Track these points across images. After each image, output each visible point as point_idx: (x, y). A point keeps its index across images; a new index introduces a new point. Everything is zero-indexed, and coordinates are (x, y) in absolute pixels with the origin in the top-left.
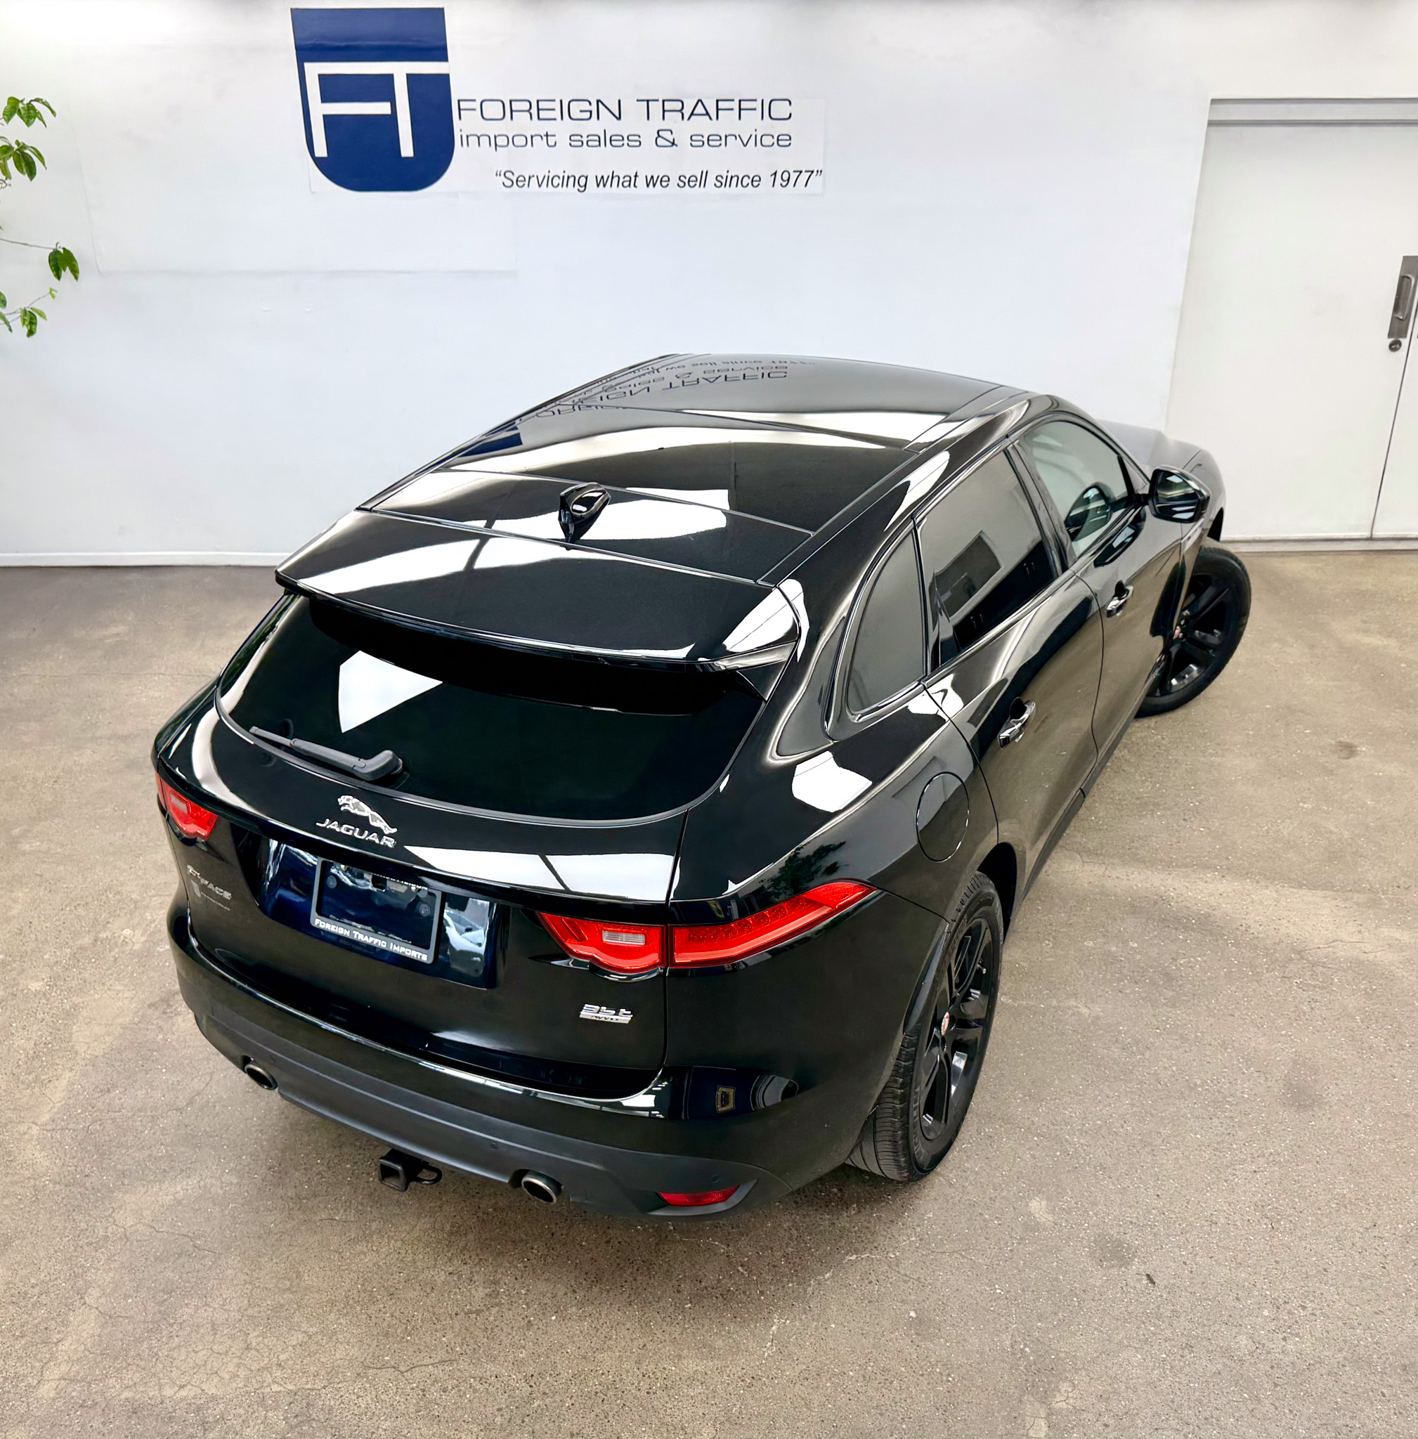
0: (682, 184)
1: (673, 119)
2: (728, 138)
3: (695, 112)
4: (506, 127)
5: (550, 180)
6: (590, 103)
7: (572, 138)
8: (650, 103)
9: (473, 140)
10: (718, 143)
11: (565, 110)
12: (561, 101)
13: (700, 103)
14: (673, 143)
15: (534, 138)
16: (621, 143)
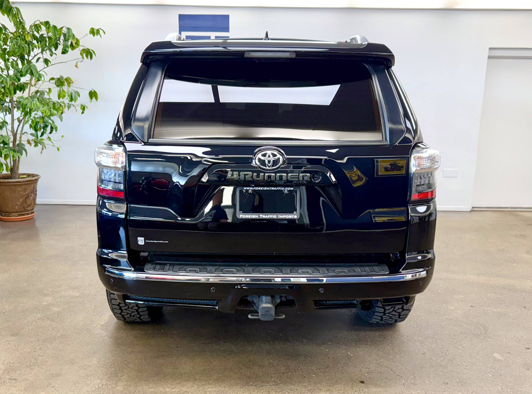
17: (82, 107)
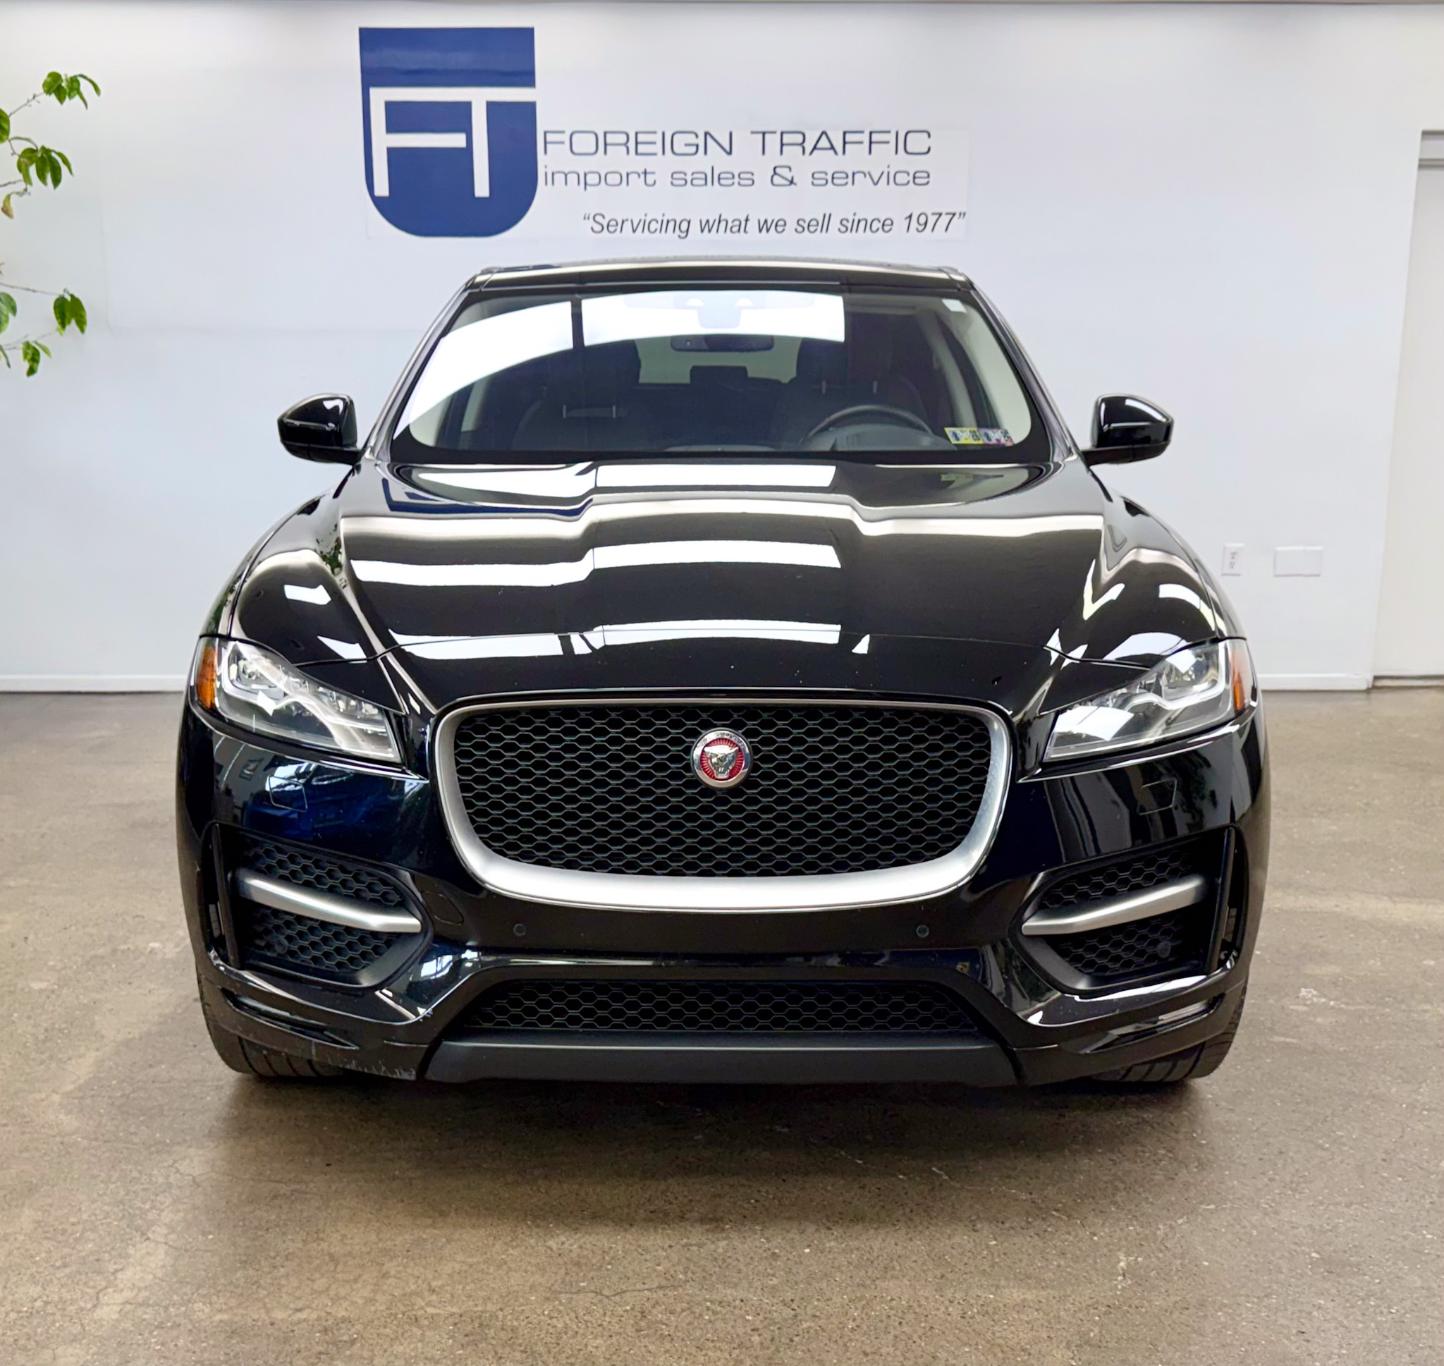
0: (800, 229)
1: (792, 153)
2: (856, 176)
3: (819, 146)
4: (599, 163)
5: (646, 225)
6: (697, 136)
7: (675, 176)
8: (767, 136)
9: (559, 178)
10: (843, 181)
11: (667, 144)
12: (663, 134)
13: (824, 136)
14: (792, 182)
15: (630, 177)
16: (730, 182)
17: (30, 352)
